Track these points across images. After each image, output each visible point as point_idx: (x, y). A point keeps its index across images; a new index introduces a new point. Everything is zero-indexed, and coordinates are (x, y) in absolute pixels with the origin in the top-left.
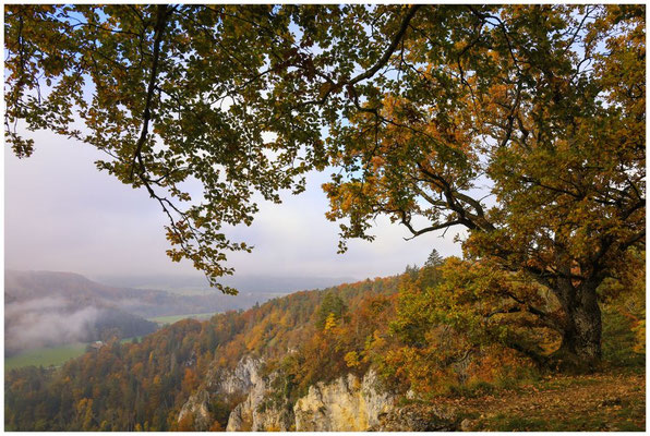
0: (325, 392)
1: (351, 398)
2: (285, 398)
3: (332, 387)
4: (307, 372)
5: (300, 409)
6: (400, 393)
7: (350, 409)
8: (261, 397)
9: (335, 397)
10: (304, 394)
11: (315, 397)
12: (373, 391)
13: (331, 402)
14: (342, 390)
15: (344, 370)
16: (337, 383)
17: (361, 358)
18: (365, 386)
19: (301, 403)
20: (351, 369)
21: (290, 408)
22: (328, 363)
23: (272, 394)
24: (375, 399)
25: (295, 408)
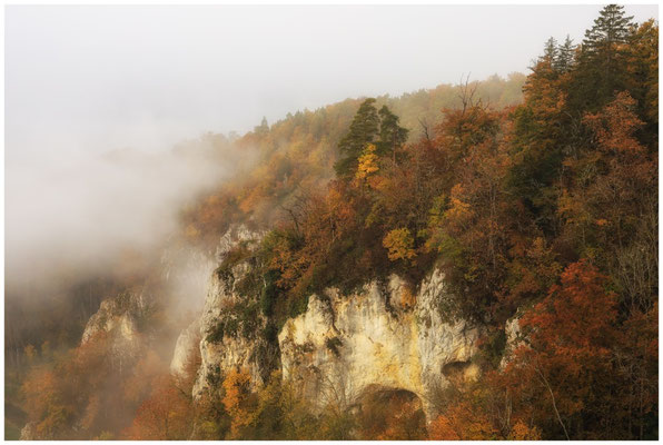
0: (342, 309)
1: (394, 324)
2: (261, 315)
3: (356, 300)
4: (303, 266)
5: (290, 339)
6: (494, 323)
7: (390, 347)
8: (217, 312)
9: (360, 320)
10: (298, 309)
11: (319, 318)
12: (435, 316)
13: (353, 331)
14: (375, 307)
15: (382, 268)
16: (366, 292)
17: (419, 242)
18: (424, 301)
19: (292, 329)
20: (398, 266)
21: (271, 335)
22: (350, 249)
23: (238, 308)
24: (438, 330)
25: (282, 337)
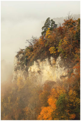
0: (41, 64)
1: (51, 67)
2: (25, 65)
3: (43, 62)
4: (33, 55)
5: (30, 71)
6: (71, 68)
7: (51, 72)
8: (16, 65)
9: (44, 67)
10: (32, 64)
11: (36, 66)
12: (59, 66)
13: (43, 69)
14: (47, 64)
15: (49, 55)
16: (46, 61)
17: (57, 50)
18: (57, 62)
19: (31, 68)
20: (52, 55)
21: (27, 70)
22: (43, 51)
23: (20, 64)
24: (59, 69)
25: (29, 70)
